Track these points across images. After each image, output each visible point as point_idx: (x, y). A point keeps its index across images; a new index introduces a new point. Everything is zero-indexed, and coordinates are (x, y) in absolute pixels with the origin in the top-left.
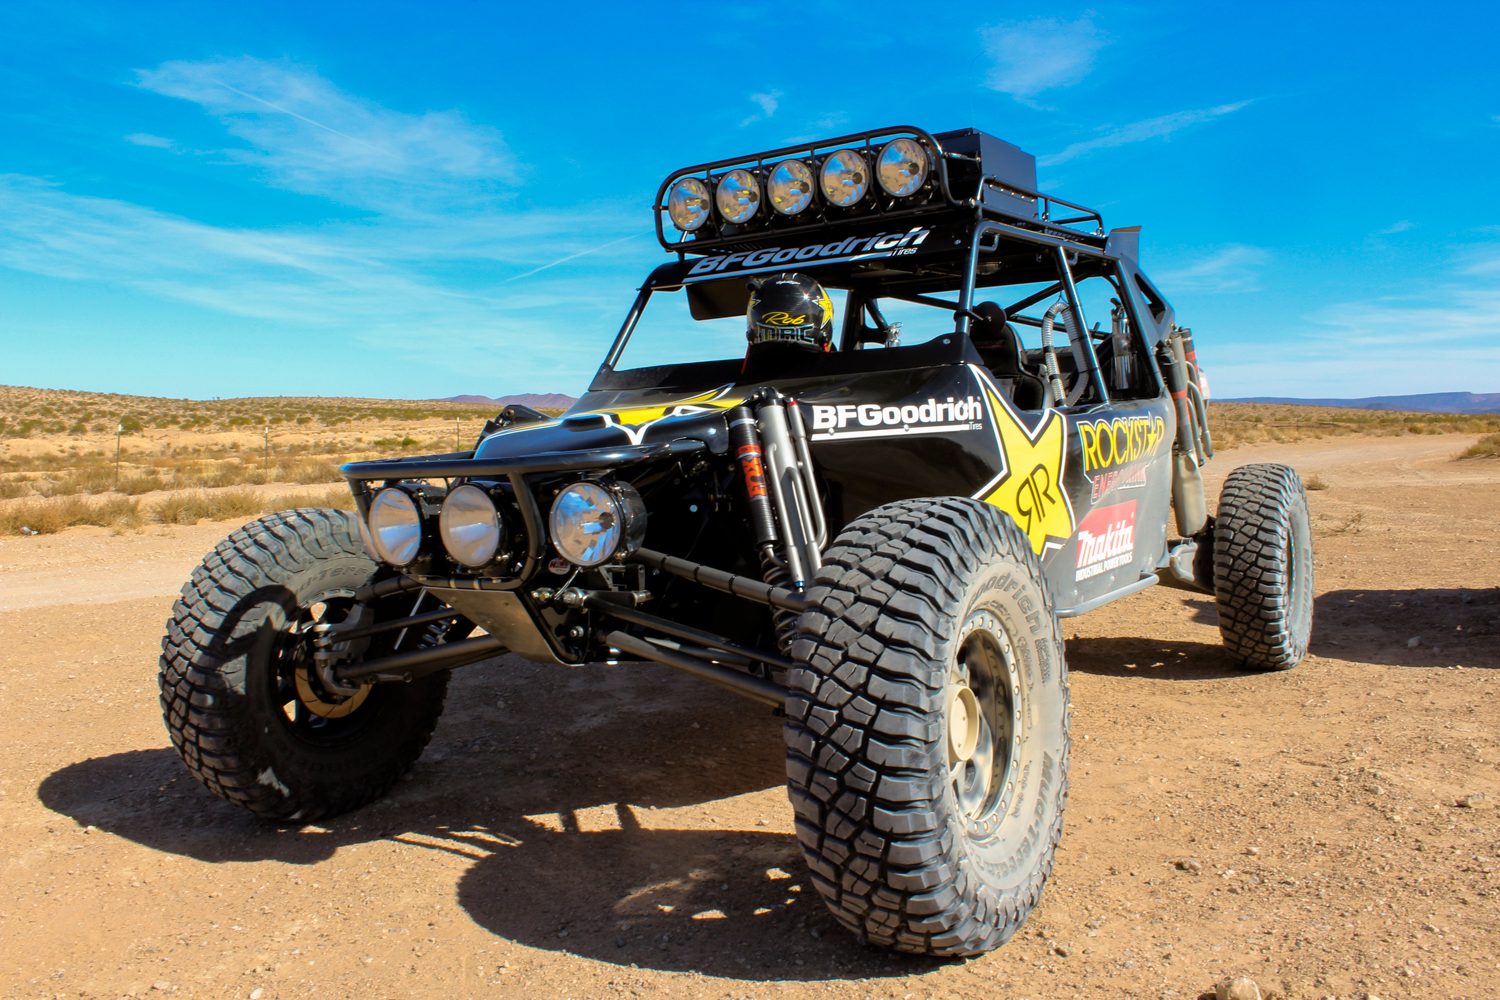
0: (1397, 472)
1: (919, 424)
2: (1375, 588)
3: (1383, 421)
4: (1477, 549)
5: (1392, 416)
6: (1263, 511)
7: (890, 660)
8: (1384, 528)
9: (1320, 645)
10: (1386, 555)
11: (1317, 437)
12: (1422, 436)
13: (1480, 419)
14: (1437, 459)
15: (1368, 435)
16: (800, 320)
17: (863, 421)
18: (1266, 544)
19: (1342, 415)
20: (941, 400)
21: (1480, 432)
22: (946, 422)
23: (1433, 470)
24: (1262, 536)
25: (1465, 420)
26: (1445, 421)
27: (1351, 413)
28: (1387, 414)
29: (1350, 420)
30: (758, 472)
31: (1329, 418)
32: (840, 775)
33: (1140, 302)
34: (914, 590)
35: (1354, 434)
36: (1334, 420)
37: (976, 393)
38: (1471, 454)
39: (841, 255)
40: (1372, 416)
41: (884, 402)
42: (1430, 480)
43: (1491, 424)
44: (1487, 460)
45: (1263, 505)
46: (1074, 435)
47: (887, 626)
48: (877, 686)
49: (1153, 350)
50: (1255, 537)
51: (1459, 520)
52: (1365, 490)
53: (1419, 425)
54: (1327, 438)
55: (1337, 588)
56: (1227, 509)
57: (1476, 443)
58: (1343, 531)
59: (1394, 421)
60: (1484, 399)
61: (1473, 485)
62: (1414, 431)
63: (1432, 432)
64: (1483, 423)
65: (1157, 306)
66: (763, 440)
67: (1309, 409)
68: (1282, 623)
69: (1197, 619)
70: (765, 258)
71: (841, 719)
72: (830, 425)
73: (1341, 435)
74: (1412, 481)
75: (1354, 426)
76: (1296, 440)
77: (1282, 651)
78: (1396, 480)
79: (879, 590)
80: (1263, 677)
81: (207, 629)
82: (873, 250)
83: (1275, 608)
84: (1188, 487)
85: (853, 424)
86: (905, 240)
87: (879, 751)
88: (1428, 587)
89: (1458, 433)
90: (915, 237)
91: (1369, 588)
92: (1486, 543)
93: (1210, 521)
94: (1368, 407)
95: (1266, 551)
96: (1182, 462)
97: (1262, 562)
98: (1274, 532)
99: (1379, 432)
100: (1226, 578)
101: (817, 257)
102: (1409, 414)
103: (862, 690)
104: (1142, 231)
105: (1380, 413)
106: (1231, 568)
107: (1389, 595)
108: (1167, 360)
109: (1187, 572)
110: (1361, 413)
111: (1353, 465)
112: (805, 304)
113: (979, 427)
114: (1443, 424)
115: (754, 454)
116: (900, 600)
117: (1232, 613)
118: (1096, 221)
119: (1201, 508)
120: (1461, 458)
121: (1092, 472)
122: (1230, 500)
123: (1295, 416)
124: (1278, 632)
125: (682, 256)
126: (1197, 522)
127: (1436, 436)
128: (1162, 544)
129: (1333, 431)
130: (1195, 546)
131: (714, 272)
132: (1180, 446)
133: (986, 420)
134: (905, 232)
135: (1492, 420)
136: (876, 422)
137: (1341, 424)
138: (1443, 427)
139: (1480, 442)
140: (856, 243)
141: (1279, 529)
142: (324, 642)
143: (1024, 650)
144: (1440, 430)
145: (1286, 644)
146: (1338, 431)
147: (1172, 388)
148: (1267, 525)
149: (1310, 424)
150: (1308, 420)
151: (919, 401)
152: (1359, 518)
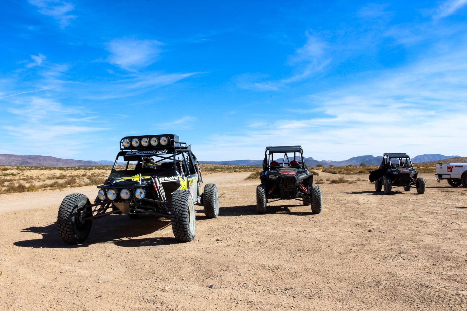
0: (231, 183)
1: (172, 180)
2: (228, 206)
3: (228, 168)
4: (247, 199)
5: (230, 167)
6: (211, 191)
7: (183, 206)
8: (229, 196)
9: (220, 214)
10: (230, 201)
11: (211, 174)
12: (237, 173)
13: (252, 168)
14: (241, 179)
15: (224, 173)
16: (152, 165)
17: (166, 180)
18: (212, 197)
19: (216, 166)
20: (174, 176)
21: (251, 171)
22: (175, 179)
23: (240, 182)
24: (211, 195)
25: (248, 168)
26: (243, 168)
27: (219, 166)
28: (229, 166)
29: (219, 168)
30: (156, 187)
31: (213, 167)
32: (178, 219)
33: (192, 157)
34: (184, 199)
35: (220, 172)
36: (215, 168)
37: (177, 175)
38: (249, 178)
39: (153, 153)
40: (224, 167)
41: (168, 177)
42: (239, 185)
43: (254, 169)
44: (252, 179)
45: (211, 190)
46: (188, 180)
47: (182, 203)
48: (182, 209)
49: (194, 165)
50: (210, 196)
51: (244, 194)
52: (224, 188)
53: (237, 170)
54: (213, 174)
55: (221, 207)
56: (205, 191)
57: (250, 175)
58: (221, 197)
59: (231, 168)
60: (253, 162)
61: (248, 186)
62: (236, 171)
63: (240, 172)
64: (252, 169)
65: (194, 158)
66: (156, 183)
67: (207, 165)
68: (215, 210)
69: (197, 212)
70: (140, 153)
71: (178, 213)
72: (162, 180)
73: (217, 173)
74: (235, 185)
75: (220, 170)
76: (205, 174)
77: (215, 214)
78: (231, 185)
79: (181, 199)
80: (212, 219)
81: (69, 212)
82: (159, 153)
83: (214, 207)
84: (199, 188)
85: (165, 180)
86: (164, 152)
87: (183, 216)
88: (237, 206)
89: (246, 172)
90: (165, 151)
91: (227, 206)
92: (249, 198)
93: (203, 193)
94: (223, 164)
95: (212, 198)
96: (198, 184)
97: (211, 200)
98: (213, 195)
99: (227, 172)
100: (206, 203)
101: (149, 153)
102: (234, 166)
103: (181, 210)
104: (191, 146)
105: (227, 166)
106: (207, 201)
107: (231, 207)
108: (196, 167)
109: (199, 202)
110: (222, 166)
111: (221, 181)
112: (152, 162)
113: (178, 180)
114: (242, 169)
115: (155, 184)
116: (183, 200)
117: (207, 208)
118: (185, 144)
119: (201, 192)
120: (246, 179)
121: (190, 186)
122: (206, 190)
123: (204, 167)
124: (214, 211)
125: (122, 150)
126: (201, 193)
127: (241, 173)
128: (196, 197)
129: (215, 172)
130: (200, 198)
131: (131, 154)
132: (198, 181)
133: (179, 179)
134: (164, 150)
135: (255, 168)
136: (167, 180)
137: (217, 169)
138: (243, 170)
139: (251, 175)
140: (155, 151)
141: (214, 194)
142: (82, 214)
143: (191, 208)
144: (242, 171)
145: (215, 213)
146: (216, 172)
147: (197, 172)
148: (212, 194)
149: (208, 169)
150: (207, 168)
151: (171, 177)
152: (224, 194)
